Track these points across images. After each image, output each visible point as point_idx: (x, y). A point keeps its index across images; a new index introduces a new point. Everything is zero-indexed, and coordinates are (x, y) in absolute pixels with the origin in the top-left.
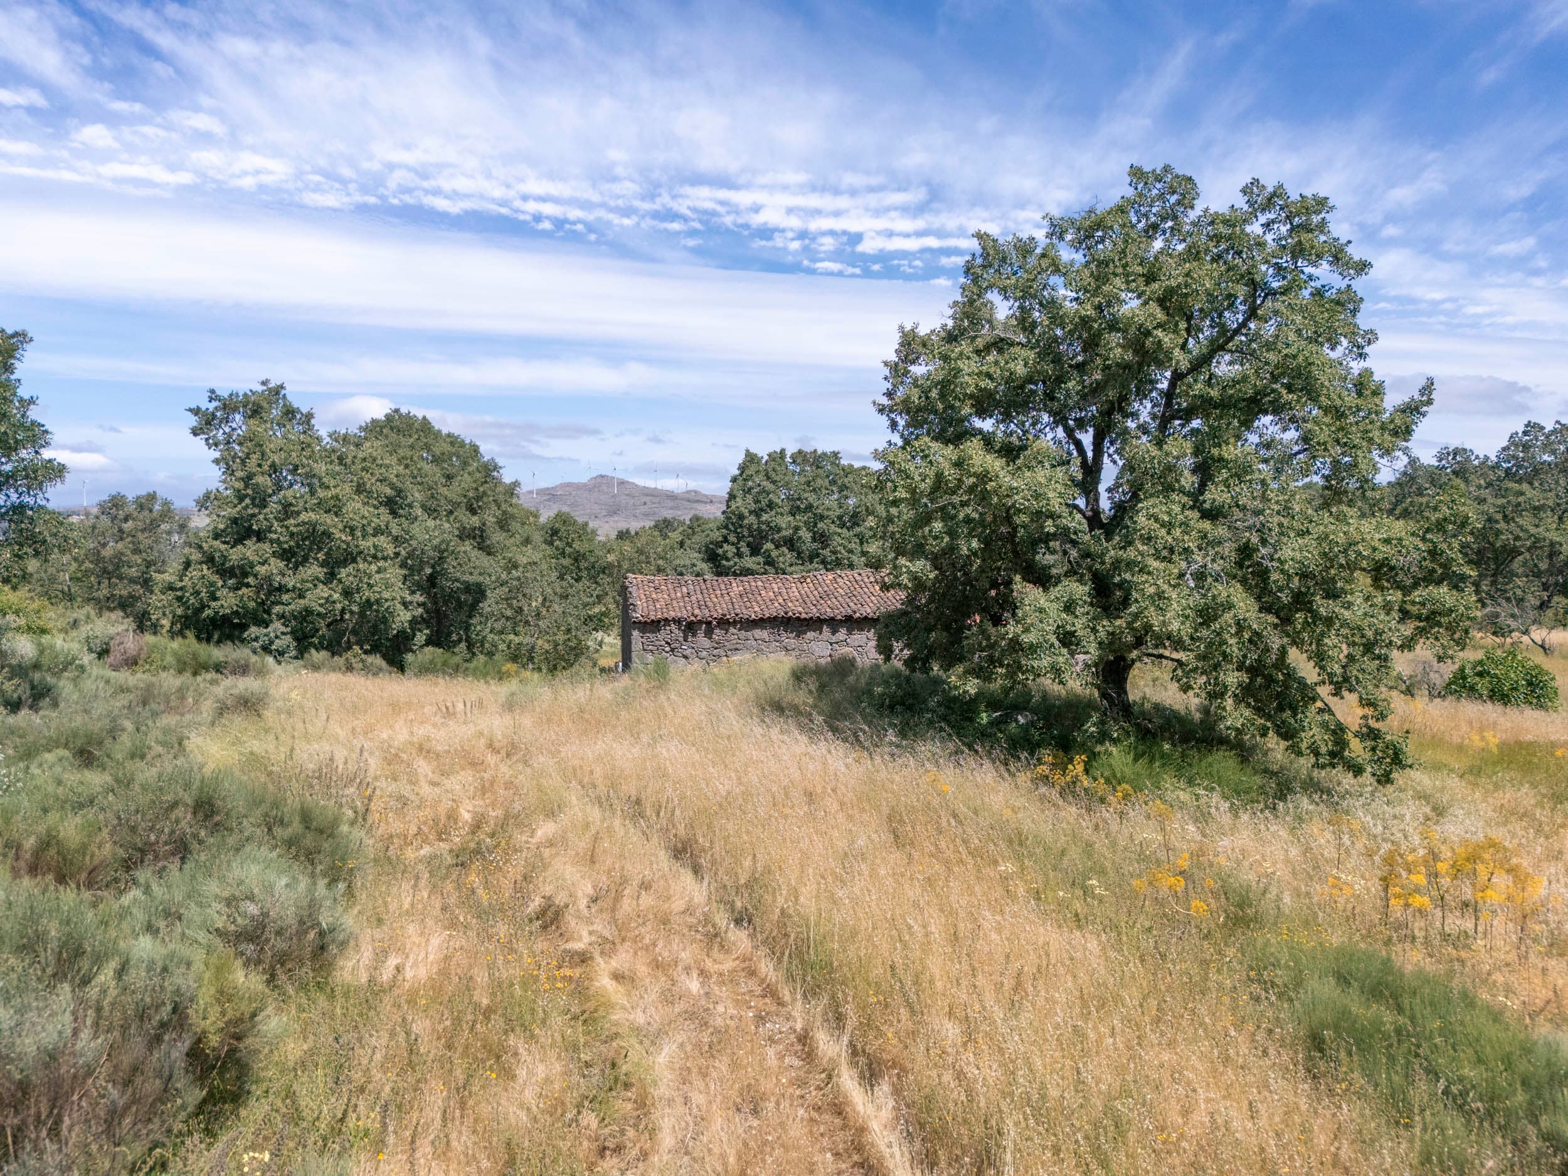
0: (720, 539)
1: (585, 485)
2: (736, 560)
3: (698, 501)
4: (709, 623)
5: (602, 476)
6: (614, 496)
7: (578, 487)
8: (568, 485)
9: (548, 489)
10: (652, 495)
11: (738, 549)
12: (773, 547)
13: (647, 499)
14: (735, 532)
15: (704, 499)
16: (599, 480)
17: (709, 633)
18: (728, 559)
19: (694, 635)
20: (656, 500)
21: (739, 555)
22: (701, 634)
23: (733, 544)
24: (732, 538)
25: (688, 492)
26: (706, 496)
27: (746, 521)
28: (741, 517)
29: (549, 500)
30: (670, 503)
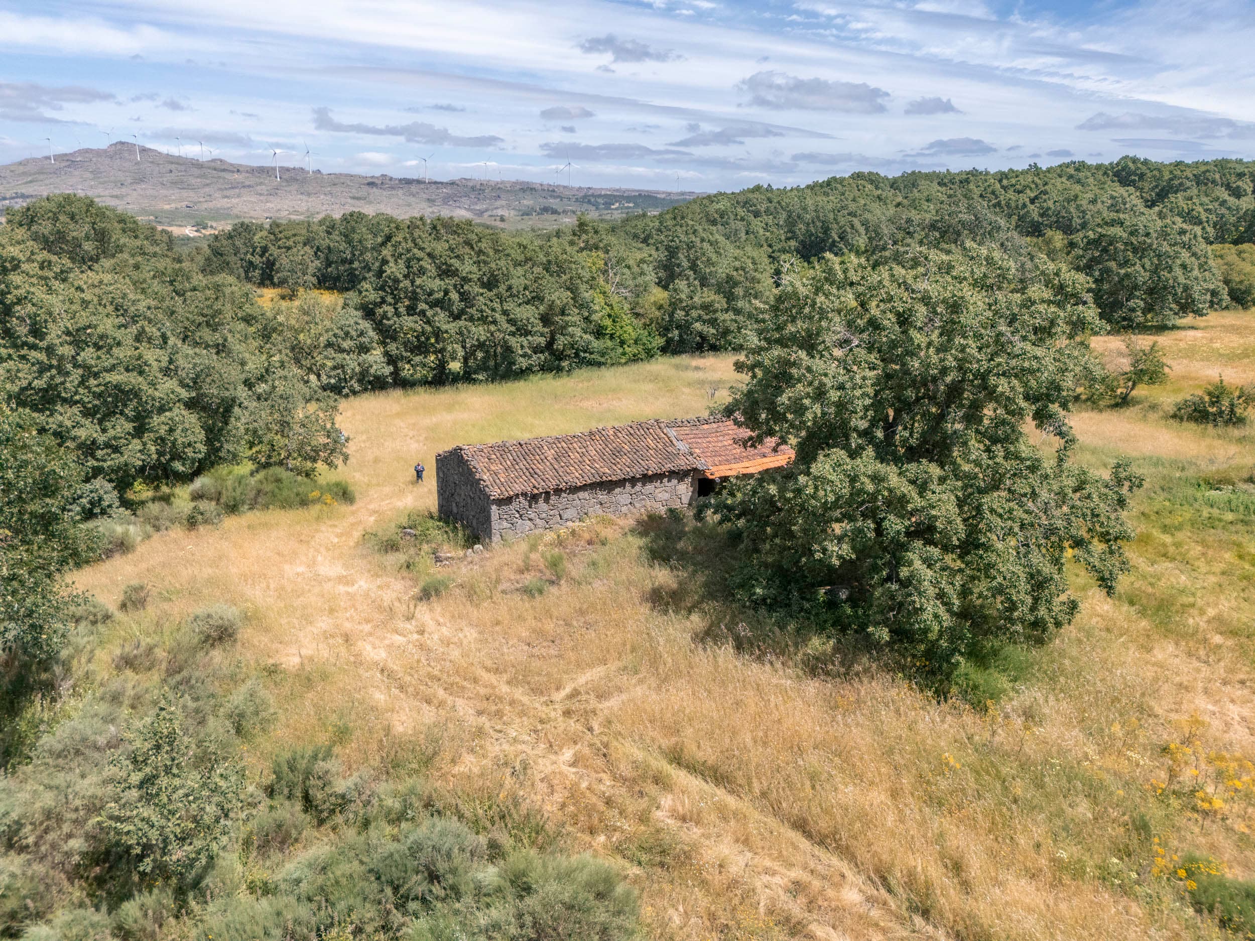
0: (379, 300)
1: (105, 151)
2: (395, 319)
3: (224, 170)
4: (547, 493)
5: (122, 143)
6: (137, 163)
7: (99, 153)
8: (87, 151)
9: (66, 155)
10: (178, 164)
11: (396, 309)
12: (427, 307)
13: (173, 167)
14: (392, 293)
15: (231, 168)
16: (119, 147)
17: (547, 500)
18: (388, 319)
19: (536, 503)
20: (183, 168)
21: (397, 314)
22: (541, 501)
23: (390, 304)
24: (389, 299)
25: (213, 161)
26: (232, 165)
27: (402, 285)
28: (397, 281)
29: (69, 166)
30: (196, 171)
